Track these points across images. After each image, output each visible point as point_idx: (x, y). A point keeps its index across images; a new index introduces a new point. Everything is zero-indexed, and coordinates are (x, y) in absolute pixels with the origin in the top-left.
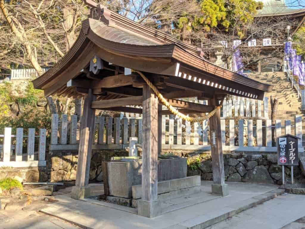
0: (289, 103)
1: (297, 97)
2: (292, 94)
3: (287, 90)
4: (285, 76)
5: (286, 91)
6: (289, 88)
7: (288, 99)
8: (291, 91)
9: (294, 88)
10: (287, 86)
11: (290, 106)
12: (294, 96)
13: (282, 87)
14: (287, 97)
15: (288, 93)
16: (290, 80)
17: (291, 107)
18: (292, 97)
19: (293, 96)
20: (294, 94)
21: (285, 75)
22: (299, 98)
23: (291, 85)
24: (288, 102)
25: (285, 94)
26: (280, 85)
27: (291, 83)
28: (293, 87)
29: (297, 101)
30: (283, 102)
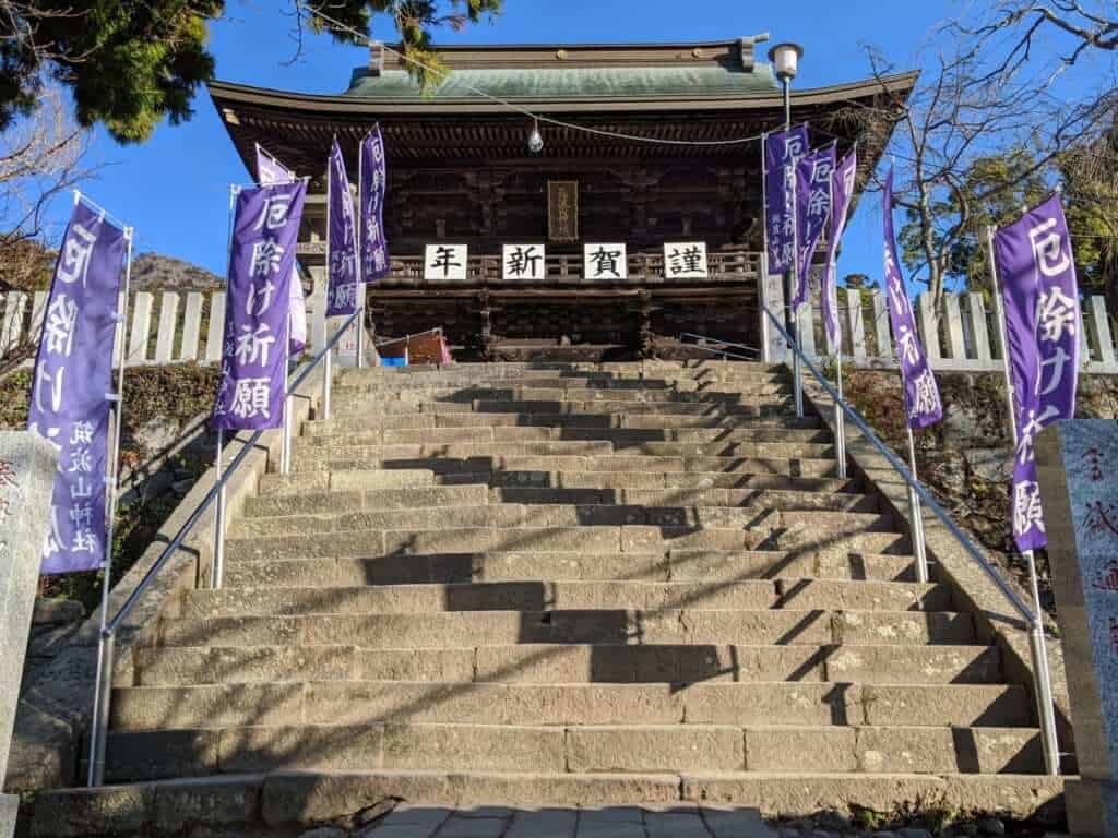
0: (823, 654)
1: (909, 575)
2: (840, 551)
3: (791, 496)
4: (772, 388)
5: (783, 507)
6: (813, 486)
7: (799, 607)
8: (834, 506)
9: (859, 483)
10: (794, 463)
11: (836, 701)
12: (872, 560)
13: (740, 471)
14: (789, 577)
15: (806, 528)
16: (816, 421)
17: (854, 714)
18: (844, 574)
19: (857, 566)
20: (873, 545)
21: (774, 381)
22: (924, 585)
23: (831, 454)
24: (816, 636)
25: (768, 545)
26: (728, 452)
27: (830, 437)
28: (854, 469)
29: (917, 627)
30: (748, 647)
